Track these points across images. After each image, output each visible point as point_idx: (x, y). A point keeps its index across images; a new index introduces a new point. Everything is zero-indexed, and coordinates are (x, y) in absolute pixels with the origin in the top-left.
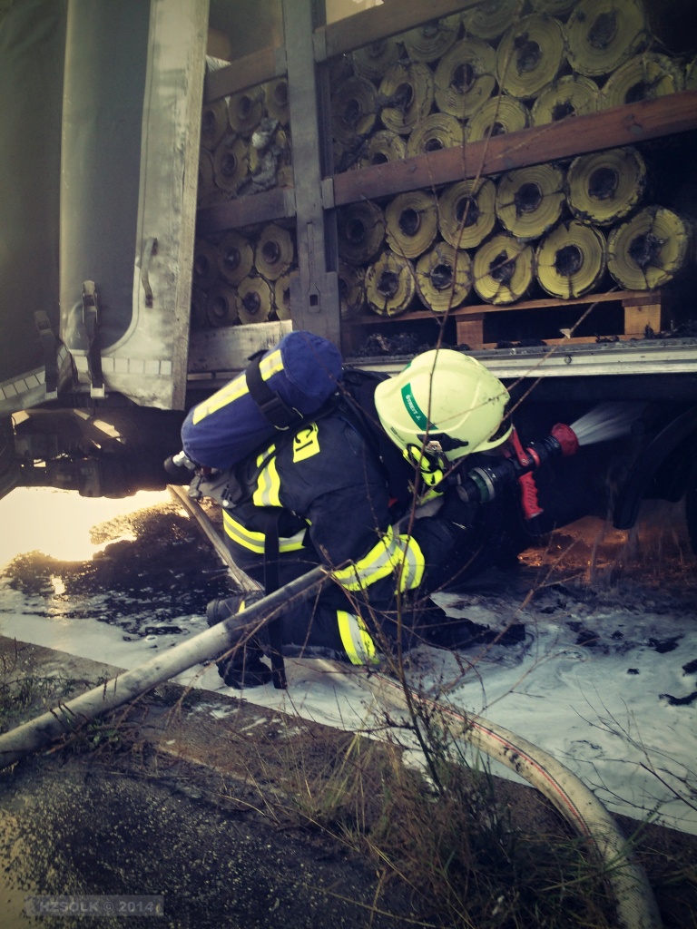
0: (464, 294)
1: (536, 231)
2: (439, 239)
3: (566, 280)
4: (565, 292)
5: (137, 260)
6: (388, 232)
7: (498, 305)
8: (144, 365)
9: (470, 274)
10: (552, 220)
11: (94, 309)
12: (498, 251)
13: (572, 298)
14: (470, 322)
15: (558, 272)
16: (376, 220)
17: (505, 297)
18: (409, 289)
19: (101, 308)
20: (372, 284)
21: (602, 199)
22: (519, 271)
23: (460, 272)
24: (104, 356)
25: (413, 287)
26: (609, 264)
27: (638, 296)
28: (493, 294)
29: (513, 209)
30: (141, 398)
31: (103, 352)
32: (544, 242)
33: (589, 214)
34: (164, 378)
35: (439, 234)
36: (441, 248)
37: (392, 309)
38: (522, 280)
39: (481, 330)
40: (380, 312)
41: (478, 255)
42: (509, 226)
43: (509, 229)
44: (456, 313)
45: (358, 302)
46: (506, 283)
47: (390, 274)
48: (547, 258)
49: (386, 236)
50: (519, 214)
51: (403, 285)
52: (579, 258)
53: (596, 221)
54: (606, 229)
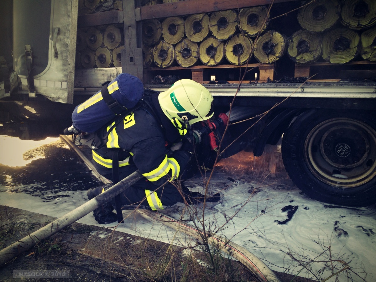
0: (195, 61)
1: (226, 37)
2: (185, 37)
3: (237, 57)
4: (236, 62)
5: (50, 37)
6: (163, 33)
7: (209, 66)
8: (54, 84)
9: (198, 53)
10: (232, 33)
11: (30, 57)
12: (210, 44)
13: (239, 65)
14: (197, 72)
15: (234, 54)
16: (158, 27)
17: (212, 63)
18: (172, 57)
19: (34, 57)
20: (156, 54)
21: (252, 26)
22: (218, 53)
23: (194, 51)
24: (35, 78)
25: (174, 56)
26: (254, 52)
27: (265, 65)
28: (207, 61)
29: (216, 27)
30: (53, 98)
31: (35, 77)
32: (228, 42)
33: (247, 32)
34: (63, 89)
35: (185, 35)
36: (186, 40)
37: (164, 65)
38: (219, 56)
39: (202, 76)
40: (159, 66)
41: (201, 45)
42: (215, 34)
43: (215, 35)
44: (192, 68)
45: (150, 61)
46: (213, 57)
47: (164, 50)
48: (230, 48)
49: (162, 34)
50: (219, 29)
51: (170, 55)
52: (242, 49)
53: (250, 35)
54: (253, 38)
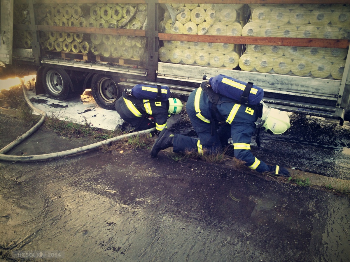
0: (62, 49)
8: (3, 55)
9: (62, 46)
10: (72, 40)
12: (66, 43)
13: (76, 53)
14: (63, 54)
15: (74, 48)
17: (67, 51)
21: (78, 38)
25: (54, 46)
26: (80, 48)
27: (84, 54)
29: (67, 37)
32: (72, 43)
34: (7, 58)
35: (57, 38)
37: (51, 49)
38: (69, 48)
39: (65, 56)
41: (63, 43)
43: (67, 40)
44: (61, 52)
45: (46, 47)
47: (50, 43)
48: (72, 46)
49: (49, 36)
51: (52, 46)
53: (78, 42)
